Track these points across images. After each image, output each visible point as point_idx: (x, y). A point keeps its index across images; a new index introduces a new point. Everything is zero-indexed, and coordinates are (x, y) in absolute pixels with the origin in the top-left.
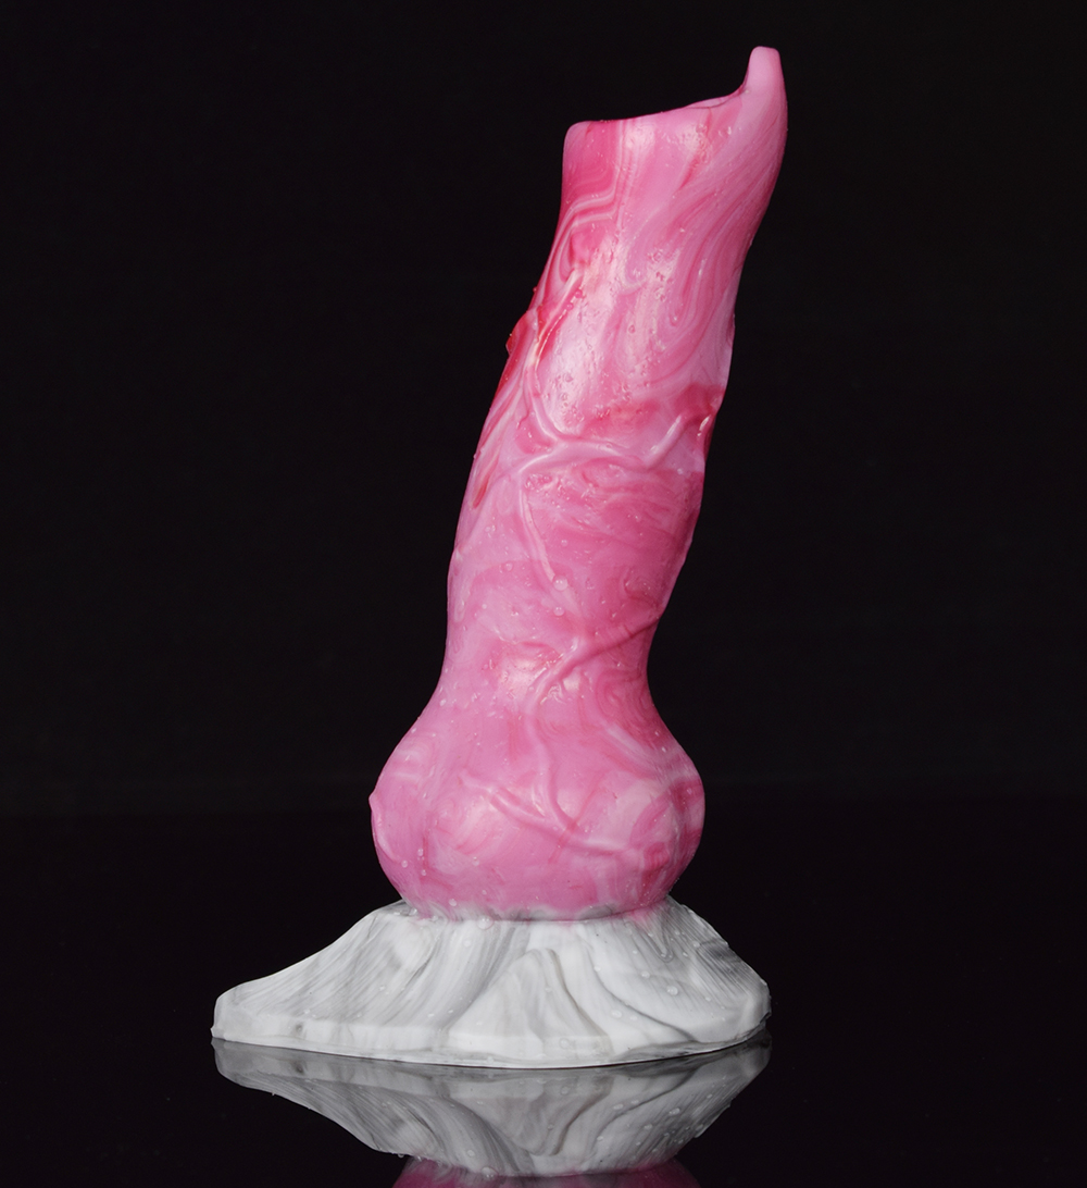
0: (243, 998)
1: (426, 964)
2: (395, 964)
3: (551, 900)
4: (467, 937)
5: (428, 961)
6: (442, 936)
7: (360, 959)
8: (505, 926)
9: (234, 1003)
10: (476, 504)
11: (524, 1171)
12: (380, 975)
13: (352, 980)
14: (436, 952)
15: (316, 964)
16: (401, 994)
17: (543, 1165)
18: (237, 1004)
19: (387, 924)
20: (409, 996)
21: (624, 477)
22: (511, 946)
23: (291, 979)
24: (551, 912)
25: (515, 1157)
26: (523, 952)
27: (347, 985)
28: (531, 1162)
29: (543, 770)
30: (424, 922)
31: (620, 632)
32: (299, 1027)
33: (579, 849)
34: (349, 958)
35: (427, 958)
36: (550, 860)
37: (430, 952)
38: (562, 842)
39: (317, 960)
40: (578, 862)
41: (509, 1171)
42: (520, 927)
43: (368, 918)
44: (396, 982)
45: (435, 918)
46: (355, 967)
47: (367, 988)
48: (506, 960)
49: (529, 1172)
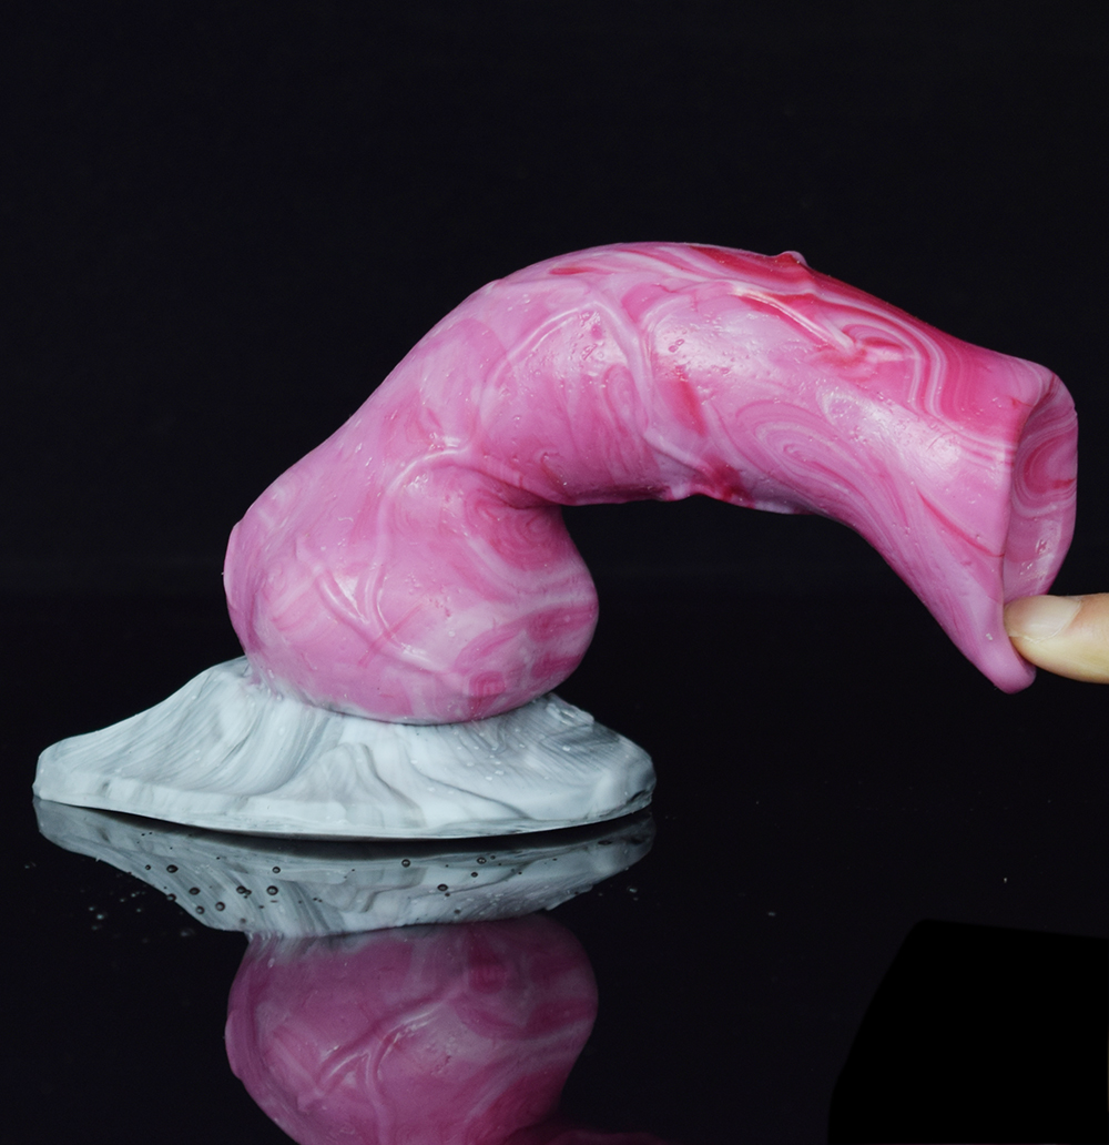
0: (62, 754)
1: (244, 741)
2: (217, 735)
3: (361, 700)
4: (285, 716)
5: (247, 738)
6: (263, 710)
7: (185, 723)
8: (320, 714)
9: (54, 758)
10: (554, 272)
11: (334, 928)
12: (201, 742)
13: (173, 743)
14: (255, 729)
15: (144, 721)
16: (215, 770)
17: (353, 921)
18: (56, 760)
19: (219, 684)
20: (222, 774)
21: (625, 412)
22: (324, 737)
23: (117, 736)
24: (359, 711)
25: (324, 914)
26: (335, 745)
27: (168, 747)
28: (341, 918)
29: (376, 564)
30: (252, 689)
31: (515, 477)
32: (106, 785)
33: (392, 659)
34: (176, 719)
35: (243, 737)
36: (360, 662)
37: (250, 728)
38: (374, 647)
39: (147, 715)
40: (391, 673)
41: (320, 931)
42: (335, 719)
43: (204, 674)
44: (215, 753)
45: (262, 686)
46: (180, 729)
47: (185, 755)
48: (317, 751)
49: (339, 930)
